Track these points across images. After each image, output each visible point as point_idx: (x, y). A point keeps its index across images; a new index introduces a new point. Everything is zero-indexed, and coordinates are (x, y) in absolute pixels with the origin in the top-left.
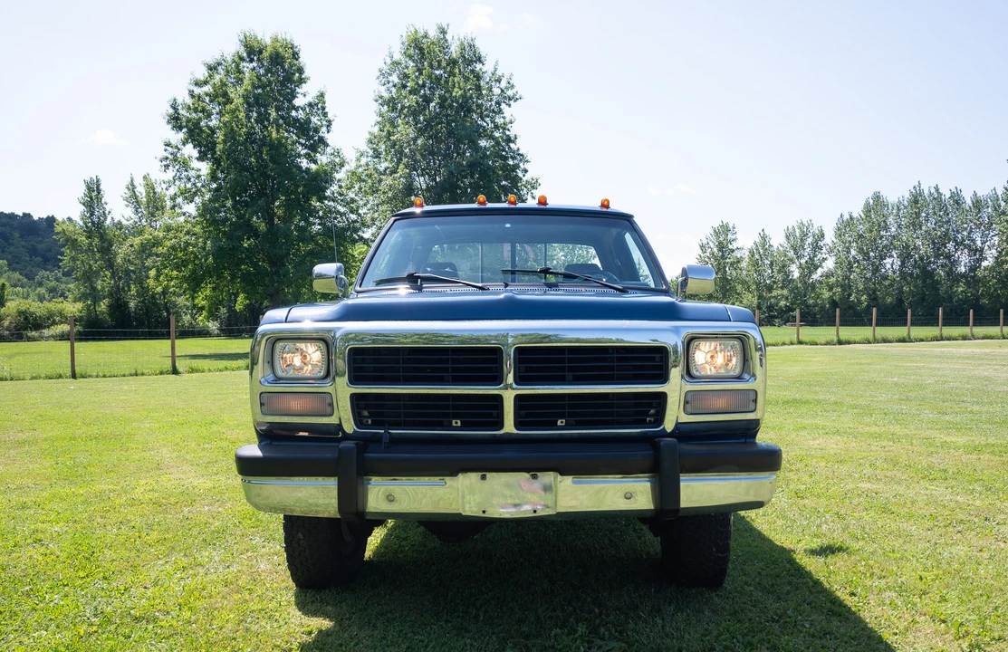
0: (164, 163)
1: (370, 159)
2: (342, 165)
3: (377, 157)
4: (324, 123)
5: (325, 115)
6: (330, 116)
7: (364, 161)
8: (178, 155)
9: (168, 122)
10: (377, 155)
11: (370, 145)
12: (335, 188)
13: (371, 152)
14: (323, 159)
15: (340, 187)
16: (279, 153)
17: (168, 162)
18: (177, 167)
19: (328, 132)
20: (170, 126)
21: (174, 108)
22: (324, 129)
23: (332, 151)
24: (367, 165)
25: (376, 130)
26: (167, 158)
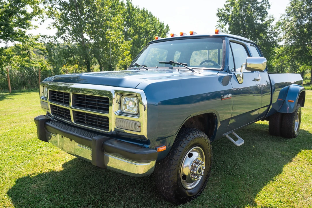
0: (216, 27)
1: (286, 17)
2: (273, 20)
3: (289, 16)
4: (268, 6)
5: (268, 3)
6: (270, 4)
7: (283, 18)
8: (221, 24)
9: (217, 16)
10: (289, 15)
11: (286, 11)
12: (270, 29)
13: (286, 14)
14: (267, 19)
15: (272, 28)
16: (250, 19)
17: (218, 26)
18: (220, 28)
19: (269, 9)
20: (217, 17)
21: (218, 11)
22: (268, 8)
23: (270, 16)
24: (284, 19)
25: (290, 5)
26: (217, 26)
